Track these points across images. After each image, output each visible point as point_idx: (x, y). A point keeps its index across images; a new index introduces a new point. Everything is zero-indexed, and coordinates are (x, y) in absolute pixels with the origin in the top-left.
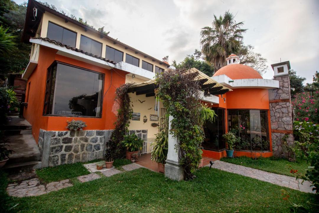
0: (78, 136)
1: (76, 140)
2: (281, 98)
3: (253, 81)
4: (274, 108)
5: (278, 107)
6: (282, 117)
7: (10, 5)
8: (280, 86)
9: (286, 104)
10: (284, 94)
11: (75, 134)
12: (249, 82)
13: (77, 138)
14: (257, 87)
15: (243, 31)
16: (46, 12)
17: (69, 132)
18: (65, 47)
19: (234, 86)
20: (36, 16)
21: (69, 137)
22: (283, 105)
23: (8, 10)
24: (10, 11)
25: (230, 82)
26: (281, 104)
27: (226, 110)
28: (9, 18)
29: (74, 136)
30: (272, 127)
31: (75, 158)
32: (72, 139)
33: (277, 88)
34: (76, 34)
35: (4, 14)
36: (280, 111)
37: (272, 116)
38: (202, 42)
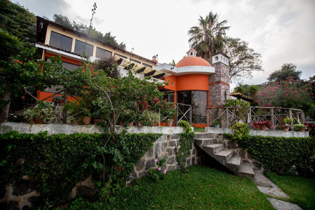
0: (59, 106)
1: (58, 109)
2: (215, 81)
3: (191, 67)
4: (212, 89)
5: (214, 88)
6: (216, 96)
7: (33, 20)
8: (215, 71)
9: (218, 85)
10: (217, 77)
11: (58, 105)
12: (188, 68)
13: (59, 108)
14: (194, 72)
15: (226, 28)
16: (49, 24)
17: (53, 103)
18: (51, 48)
19: (178, 72)
20: (42, 28)
21: (53, 106)
22: (217, 86)
23: (31, 23)
24: (33, 24)
25: (172, 69)
26: (215, 85)
27: (176, 92)
28: (32, 30)
29: (57, 106)
30: (210, 105)
31: (57, 120)
32: (55, 107)
33: (214, 73)
34: (72, 39)
35: (28, 27)
36: (215, 91)
37: (210, 96)
38: (190, 40)
